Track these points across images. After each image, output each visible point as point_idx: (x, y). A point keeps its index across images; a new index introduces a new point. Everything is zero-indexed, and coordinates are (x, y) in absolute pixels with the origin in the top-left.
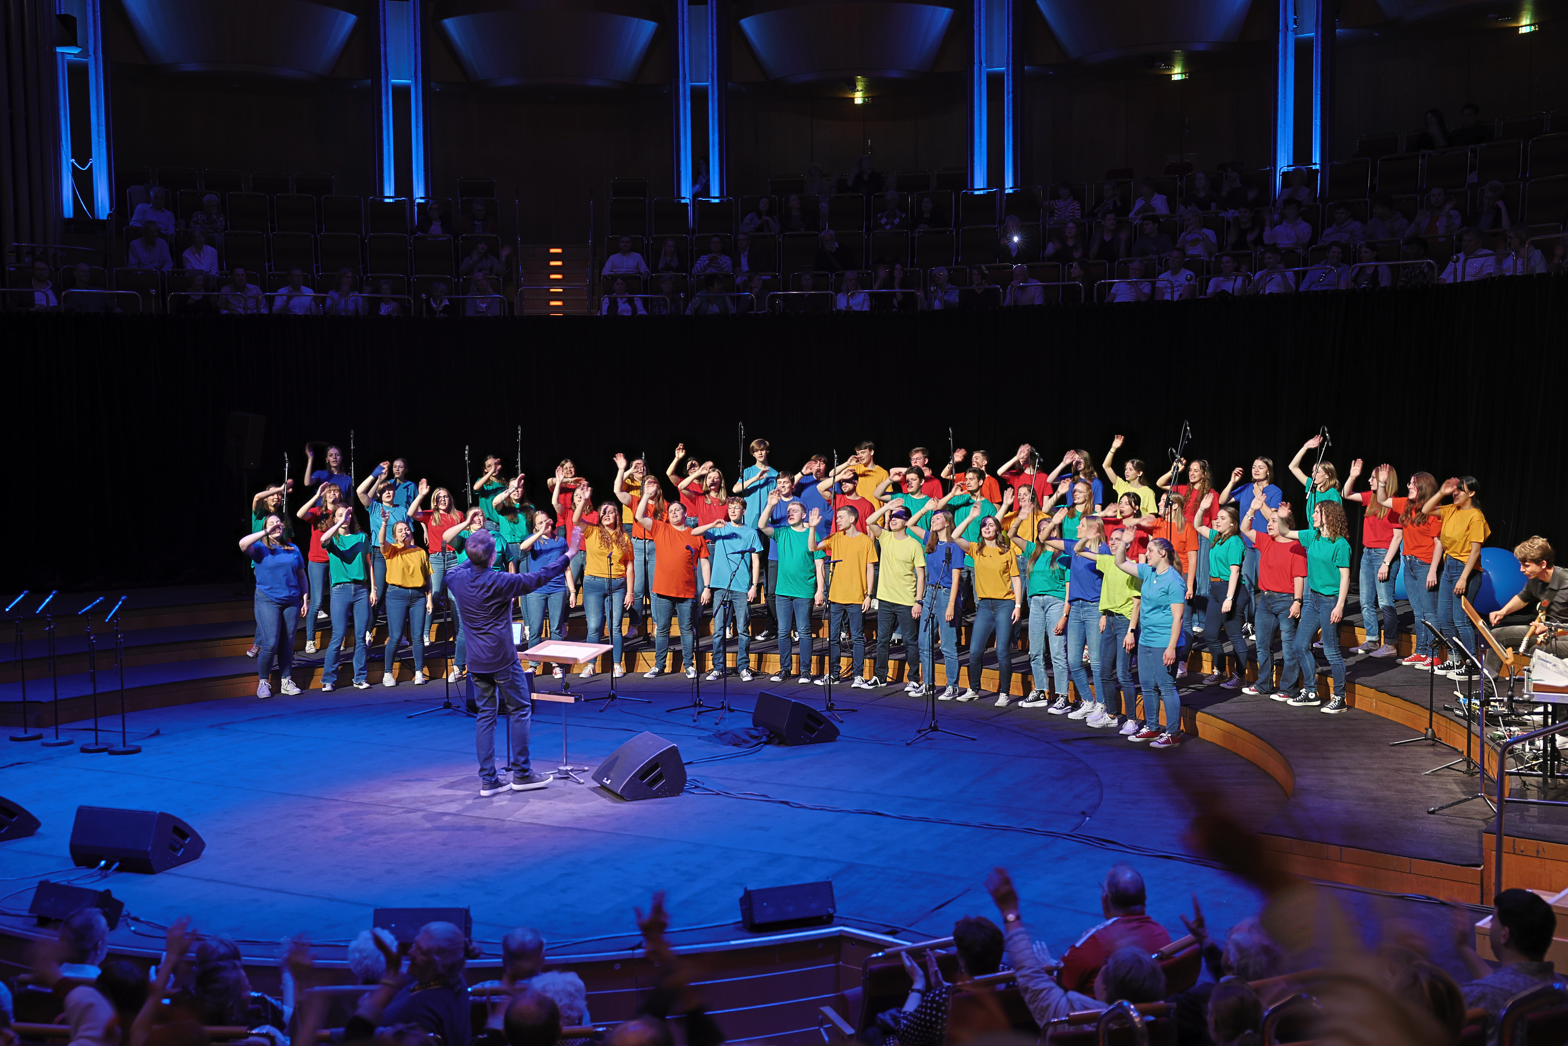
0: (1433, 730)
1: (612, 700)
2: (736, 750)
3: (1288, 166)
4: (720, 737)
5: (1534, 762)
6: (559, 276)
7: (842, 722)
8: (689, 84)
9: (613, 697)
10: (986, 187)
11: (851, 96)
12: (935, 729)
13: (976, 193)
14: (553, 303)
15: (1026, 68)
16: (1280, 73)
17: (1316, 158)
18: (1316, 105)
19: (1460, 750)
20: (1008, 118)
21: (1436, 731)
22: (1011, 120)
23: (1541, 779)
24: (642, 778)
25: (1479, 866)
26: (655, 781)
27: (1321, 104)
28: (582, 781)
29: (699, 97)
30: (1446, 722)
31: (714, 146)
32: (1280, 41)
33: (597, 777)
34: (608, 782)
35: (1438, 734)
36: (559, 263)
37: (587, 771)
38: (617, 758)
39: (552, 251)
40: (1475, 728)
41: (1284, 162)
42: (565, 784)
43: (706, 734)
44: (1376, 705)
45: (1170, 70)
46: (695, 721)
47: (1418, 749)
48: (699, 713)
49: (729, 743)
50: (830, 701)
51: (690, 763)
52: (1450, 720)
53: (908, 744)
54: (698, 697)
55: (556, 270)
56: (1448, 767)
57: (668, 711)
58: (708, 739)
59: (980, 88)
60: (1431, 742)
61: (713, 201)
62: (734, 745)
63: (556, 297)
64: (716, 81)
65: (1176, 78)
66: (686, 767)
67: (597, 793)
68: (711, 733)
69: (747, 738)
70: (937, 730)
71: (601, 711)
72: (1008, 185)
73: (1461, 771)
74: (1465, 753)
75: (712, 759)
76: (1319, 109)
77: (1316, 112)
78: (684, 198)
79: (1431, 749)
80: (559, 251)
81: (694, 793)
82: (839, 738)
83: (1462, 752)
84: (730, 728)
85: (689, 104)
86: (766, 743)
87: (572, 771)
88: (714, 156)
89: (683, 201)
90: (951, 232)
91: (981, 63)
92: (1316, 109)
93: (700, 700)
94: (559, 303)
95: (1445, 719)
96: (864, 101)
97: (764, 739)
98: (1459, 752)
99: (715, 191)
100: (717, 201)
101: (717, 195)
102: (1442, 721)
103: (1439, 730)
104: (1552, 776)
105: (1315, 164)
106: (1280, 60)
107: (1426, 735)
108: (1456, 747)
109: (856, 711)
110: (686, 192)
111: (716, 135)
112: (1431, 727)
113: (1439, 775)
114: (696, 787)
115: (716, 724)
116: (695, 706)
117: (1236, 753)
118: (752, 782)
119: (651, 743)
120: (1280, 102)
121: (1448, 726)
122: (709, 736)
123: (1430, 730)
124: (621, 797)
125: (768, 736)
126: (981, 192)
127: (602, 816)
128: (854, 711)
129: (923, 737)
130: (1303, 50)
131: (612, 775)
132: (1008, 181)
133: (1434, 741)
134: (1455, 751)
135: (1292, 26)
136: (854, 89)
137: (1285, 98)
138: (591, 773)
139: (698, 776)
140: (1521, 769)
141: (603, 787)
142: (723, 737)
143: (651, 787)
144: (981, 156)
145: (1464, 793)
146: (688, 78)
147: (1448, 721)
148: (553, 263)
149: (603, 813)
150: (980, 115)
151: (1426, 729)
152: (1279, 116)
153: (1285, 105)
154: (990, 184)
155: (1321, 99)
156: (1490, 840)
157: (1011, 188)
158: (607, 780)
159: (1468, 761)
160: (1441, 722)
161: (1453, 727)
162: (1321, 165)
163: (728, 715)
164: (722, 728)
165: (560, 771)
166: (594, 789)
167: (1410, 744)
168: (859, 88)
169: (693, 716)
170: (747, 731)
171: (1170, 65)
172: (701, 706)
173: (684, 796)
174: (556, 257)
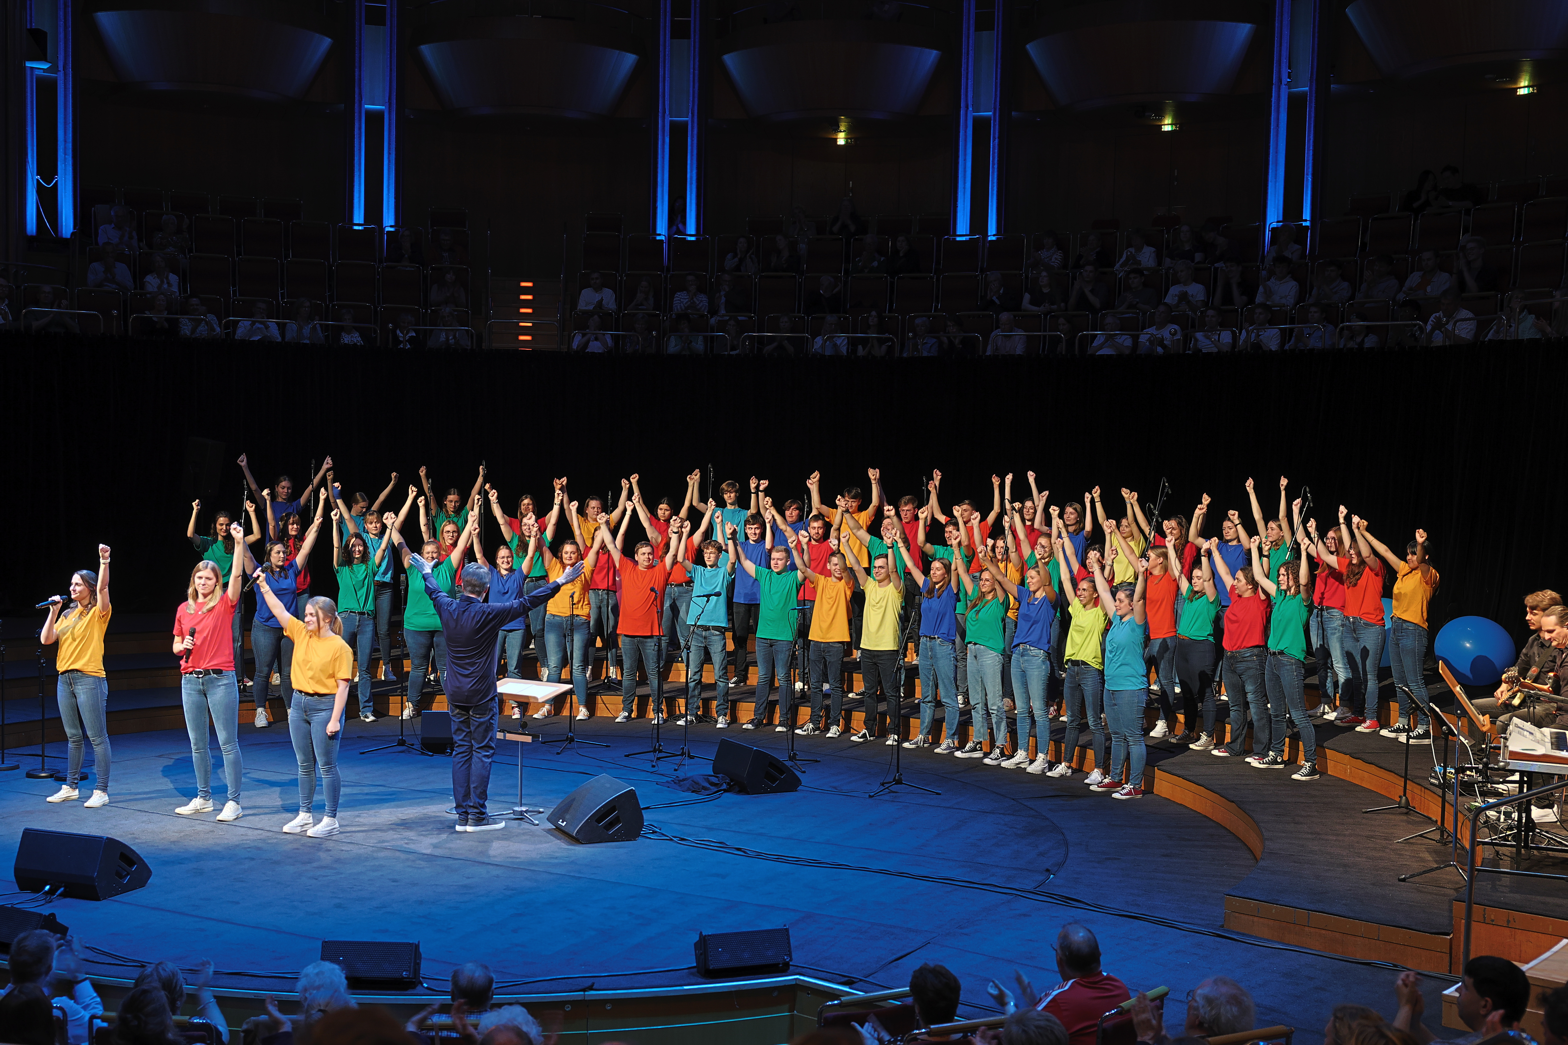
0: (1407, 799)
1: (570, 743)
2: (695, 796)
3: (1277, 222)
4: (679, 782)
5: (1509, 833)
6: (529, 311)
7: (804, 772)
8: (668, 119)
9: (571, 740)
10: (968, 233)
11: (835, 137)
12: (899, 782)
13: (958, 239)
14: (522, 338)
15: (1013, 113)
16: (1272, 128)
17: (1307, 214)
18: (1308, 161)
19: (1434, 819)
20: (993, 164)
21: (1410, 799)
22: (996, 166)
23: (1514, 849)
24: (599, 821)
25: (1448, 934)
26: (611, 824)
27: (1314, 159)
28: (537, 822)
29: (678, 132)
30: (1421, 791)
31: (691, 184)
32: (1273, 95)
33: (552, 819)
34: (563, 825)
35: (1412, 803)
36: (530, 297)
37: (543, 812)
38: (574, 799)
39: (523, 284)
40: (1450, 796)
41: (1274, 217)
42: (520, 825)
43: (665, 779)
44: (1351, 772)
45: (1161, 120)
46: (653, 766)
47: (1391, 817)
48: (658, 759)
49: (688, 790)
50: (792, 751)
51: (648, 808)
52: (1425, 788)
53: (870, 796)
54: (658, 742)
55: (526, 304)
56: (1421, 836)
57: (626, 756)
58: (667, 784)
59: (966, 132)
60: (1404, 810)
61: (689, 238)
62: (693, 792)
63: (525, 331)
64: (696, 117)
65: (1167, 128)
66: (643, 811)
67: (551, 835)
68: (670, 779)
69: (707, 785)
70: (902, 783)
71: (558, 754)
72: (991, 232)
73: (1434, 840)
74: (1439, 823)
75: (670, 805)
76: (1311, 165)
77: (1308, 168)
78: (660, 235)
79: (1405, 818)
80: (530, 284)
81: (650, 838)
82: (800, 788)
83: (1436, 821)
84: (689, 775)
85: (667, 140)
86: (725, 791)
87: (526, 812)
88: (691, 193)
89: (658, 238)
90: (932, 278)
91: (967, 107)
92: (1308, 164)
93: (660, 745)
94: (528, 338)
95: (1420, 787)
96: (847, 142)
97: (724, 786)
98: (1433, 821)
99: (691, 228)
100: (693, 239)
101: (693, 232)
102: (1417, 789)
103: (1413, 799)
104: (1526, 846)
105: (1306, 220)
106: (1273, 114)
107: (1399, 803)
108: (1430, 816)
109: (819, 761)
110: (662, 229)
111: (695, 172)
112: (1405, 795)
113: (1412, 843)
114: (654, 832)
115: (676, 770)
116: (654, 751)
117: (1205, 816)
118: (710, 829)
119: (608, 785)
120: (1271, 157)
121: (1423, 795)
122: (667, 782)
123: (1404, 798)
124: (576, 840)
125: (728, 784)
126: (964, 239)
127: (556, 858)
128: (817, 761)
129: (887, 790)
130: (1296, 104)
131: (567, 817)
132: (991, 228)
133: (1407, 809)
134: (1429, 820)
135: (1285, 79)
136: (837, 130)
137: (1277, 153)
138: (546, 815)
139: (655, 821)
140: (1495, 839)
141: (559, 829)
142: (682, 783)
143: (607, 830)
144: (964, 201)
145: (1436, 862)
146: (667, 112)
147: (1423, 789)
148: (523, 297)
149: (557, 855)
150: (965, 160)
151: (1400, 797)
152: (1270, 171)
153: (1277, 160)
154: (972, 231)
155: (1314, 155)
156: (1460, 908)
157: (994, 235)
158: (562, 822)
159: (1442, 830)
160: (1415, 791)
161: (1428, 795)
162: (1312, 221)
163: (687, 761)
164: (681, 774)
165: (514, 812)
166: (549, 831)
167: (1384, 811)
168: (842, 128)
169: (652, 761)
170: (706, 778)
171: (1161, 116)
172: (660, 751)
173: (640, 840)
174: (526, 291)
